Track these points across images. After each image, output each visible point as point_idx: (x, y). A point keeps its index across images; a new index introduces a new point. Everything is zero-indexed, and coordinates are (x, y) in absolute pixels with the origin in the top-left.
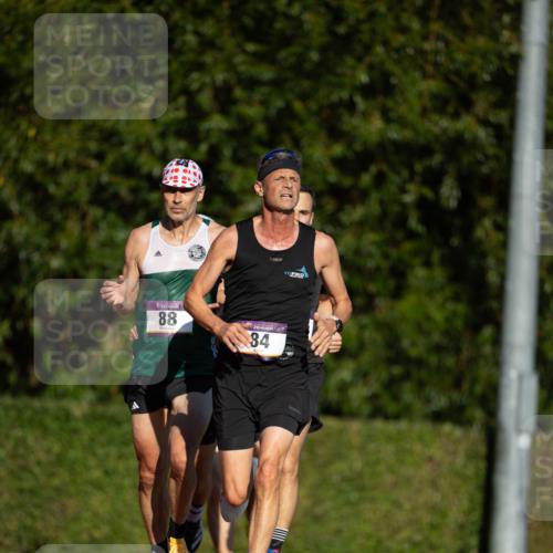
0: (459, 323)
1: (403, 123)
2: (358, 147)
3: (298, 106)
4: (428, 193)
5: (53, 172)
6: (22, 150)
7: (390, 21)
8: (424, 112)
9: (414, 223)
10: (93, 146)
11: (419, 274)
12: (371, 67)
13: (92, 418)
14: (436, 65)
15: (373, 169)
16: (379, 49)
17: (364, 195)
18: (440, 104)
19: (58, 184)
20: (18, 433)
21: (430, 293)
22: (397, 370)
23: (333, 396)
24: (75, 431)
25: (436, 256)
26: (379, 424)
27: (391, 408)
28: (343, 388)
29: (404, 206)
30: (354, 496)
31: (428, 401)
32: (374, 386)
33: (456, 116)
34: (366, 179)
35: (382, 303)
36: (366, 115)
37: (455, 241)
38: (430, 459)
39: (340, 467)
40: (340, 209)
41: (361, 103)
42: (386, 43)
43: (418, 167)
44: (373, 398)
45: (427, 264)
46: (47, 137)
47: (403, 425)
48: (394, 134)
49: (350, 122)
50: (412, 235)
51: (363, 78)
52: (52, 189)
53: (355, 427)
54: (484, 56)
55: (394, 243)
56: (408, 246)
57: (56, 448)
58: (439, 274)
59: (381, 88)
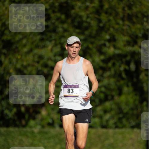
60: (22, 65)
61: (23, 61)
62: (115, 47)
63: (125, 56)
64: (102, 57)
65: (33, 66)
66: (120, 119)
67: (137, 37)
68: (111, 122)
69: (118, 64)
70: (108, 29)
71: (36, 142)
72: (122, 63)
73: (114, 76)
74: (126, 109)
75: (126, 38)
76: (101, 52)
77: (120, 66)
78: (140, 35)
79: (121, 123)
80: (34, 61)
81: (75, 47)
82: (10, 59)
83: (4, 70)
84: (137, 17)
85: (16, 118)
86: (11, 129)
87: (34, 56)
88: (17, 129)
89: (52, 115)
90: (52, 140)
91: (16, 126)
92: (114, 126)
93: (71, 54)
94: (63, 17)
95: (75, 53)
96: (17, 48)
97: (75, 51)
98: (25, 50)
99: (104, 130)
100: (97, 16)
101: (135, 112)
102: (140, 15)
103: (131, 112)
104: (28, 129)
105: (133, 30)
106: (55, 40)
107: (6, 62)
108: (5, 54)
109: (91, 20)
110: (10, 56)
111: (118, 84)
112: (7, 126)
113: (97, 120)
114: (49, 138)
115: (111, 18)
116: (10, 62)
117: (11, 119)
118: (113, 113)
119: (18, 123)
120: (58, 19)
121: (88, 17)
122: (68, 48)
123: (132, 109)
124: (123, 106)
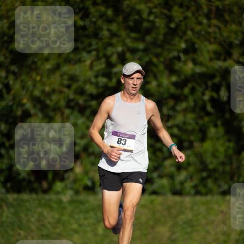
0: (231, 152)
1: (201, 64)
2: (183, 77)
3: (155, 60)
4: (215, 95)
5: (48, 95)
6: (34, 86)
7: (193, 20)
8: (211, 59)
9: (209, 108)
10: (66, 82)
11: (212, 131)
12: (186, 41)
13: (72, 202)
14: (215, 38)
15: (190, 85)
16: (189, 33)
17: (186, 98)
18: (217, 56)
19: (51, 100)
20: (39, 210)
21: (218, 139)
22: (205, 174)
23: (178, 187)
24: (65, 208)
25: (219, 123)
26: (198, 198)
27: (203, 190)
28: (182, 183)
29: (204, 101)
30: (189, 230)
31: (219, 187)
32: (195, 181)
33: (225, 60)
34: (187, 91)
35: (196, 145)
36: (185, 63)
37: (228, 115)
38: (222, 212)
39: (182, 218)
40: (176, 104)
41: (183, 57)
42: (192, 30)
43: (210, 83)
44: (195, 187)
45: (216, 126)
46: (45, 79)
47: (209, 197)
48: (198, 70)
49: (178, 66)
50: (208, 114)
51: (183, 46)
52: (48, 102)
53: (188, 200)
54: (236, 33)
55: (201, 118)
56: (207, 119)
57: (57, 216)
58: (221, 130)
59: (191, 50)
60: (43, 92)
61: (44, 84)
62: (195, 62)
63: (212, 76)
64: (174, 79)
65: (61, 92)
66: (203, 180)
67: (231, 45)
68: (189, 185)
69: (199, 90)
70: (185, 33)
71: (65, 218)
72: (207, 88)
73: (193, 110)
74: (212, 164)
75: (213, 47)
76: (172, 71)
77: (203, 94)
78: (237, 42)
79: (205, 186)
80: (62, 85)
81: (135, 79)
82: (22, 81)
83: (14, 99)
84: (231, 12)
85: (33, 178)
86: (25, 196)
87: (62, 76)
88: (34, 196)
89: (91, 174)
90: (92, 214)
91: (33, 191)
92: (193, 191)
93: (130, 89)
94: (110, 12)
95: (136, 88)
96: (34, 63)
97: (135, 84)
98: (48, 66)
99: (177, 198)
100: (165, 11)
101: (228, 168)
102: (235, 9)
103: (221, 169)
104: (52, 196)
105: (225, 34)
106: (97, 50)
107: (16, 86)
108: (14, 73)
109: (156, 17)
110: (23, 77)
111: (200, 122)
112: (19, 191)
113: (165, 181)
114: (87, 212)
115: (189, 14)
116: (23, 87)
117: (24, 179)
118: (191, 169)
119: (36, 185)
120: (102, 16)
121: (150, 13)
122: (124, 81)
123: (223, 164)
124: (209, 159)
